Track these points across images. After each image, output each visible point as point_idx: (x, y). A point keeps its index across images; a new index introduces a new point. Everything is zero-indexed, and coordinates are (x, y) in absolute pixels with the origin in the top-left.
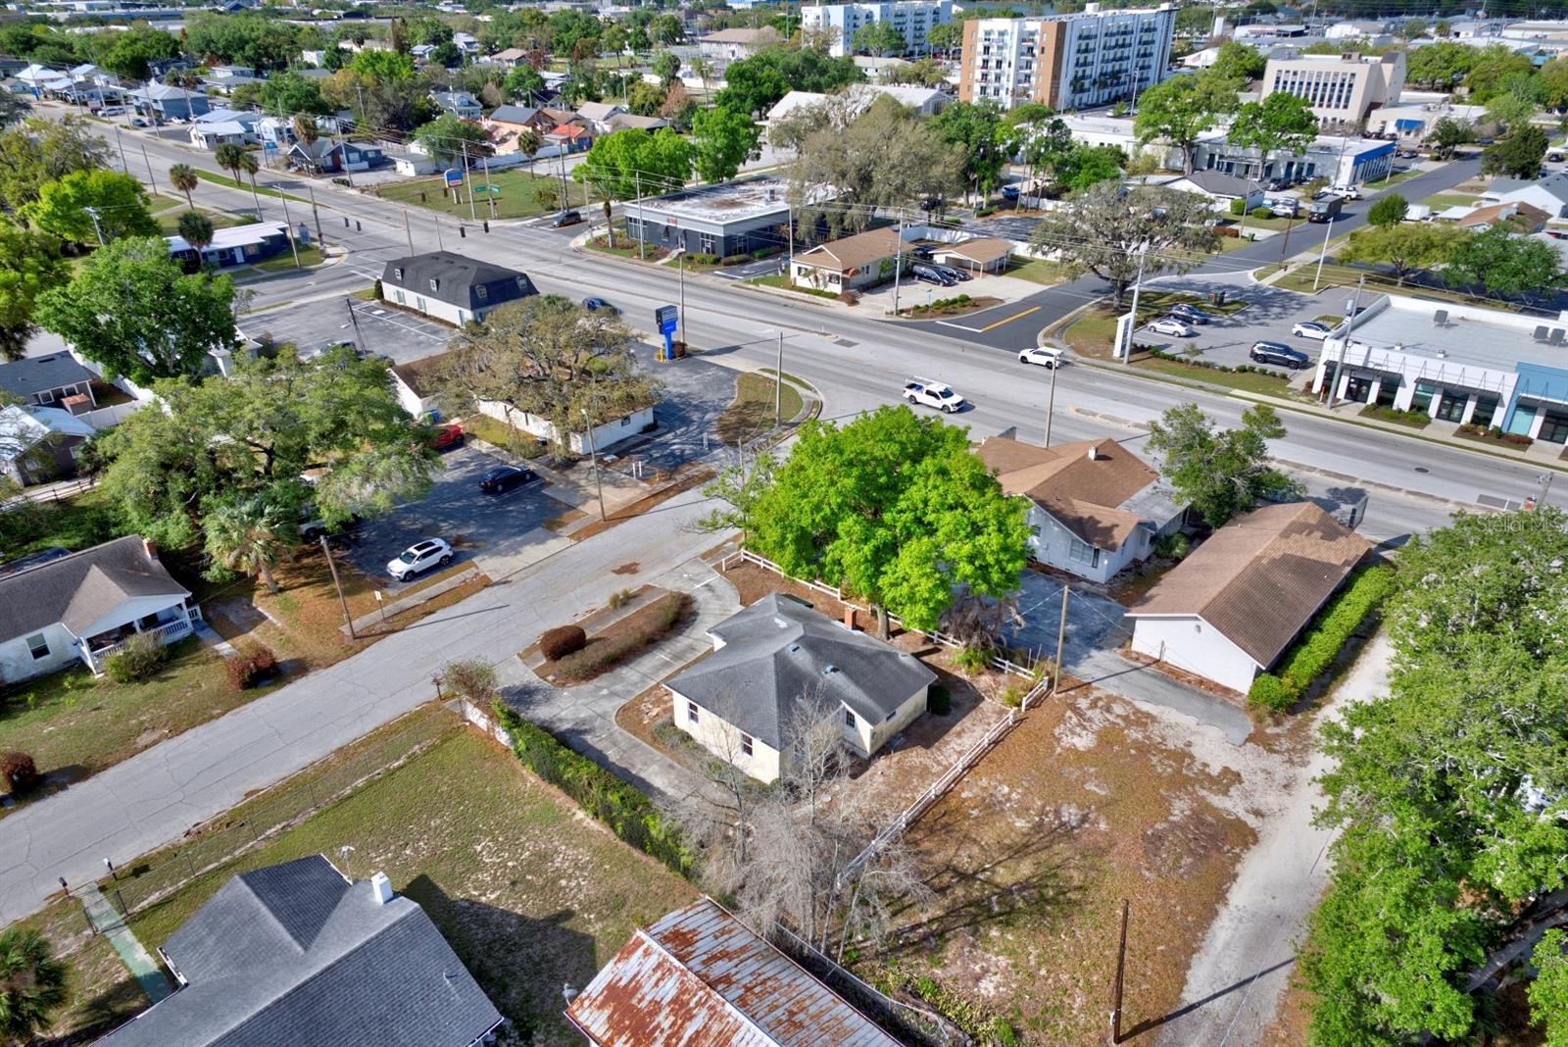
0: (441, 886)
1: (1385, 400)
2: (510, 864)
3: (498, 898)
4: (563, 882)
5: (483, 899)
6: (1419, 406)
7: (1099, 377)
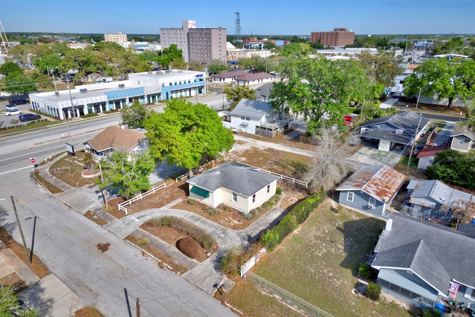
0: (342, 260)
1: (82, 113)
2: (324, 245)
3: (341, 244)
4: (327, 232)
5: (342, 248)
6: (90, 111)
7: (8, 139)
